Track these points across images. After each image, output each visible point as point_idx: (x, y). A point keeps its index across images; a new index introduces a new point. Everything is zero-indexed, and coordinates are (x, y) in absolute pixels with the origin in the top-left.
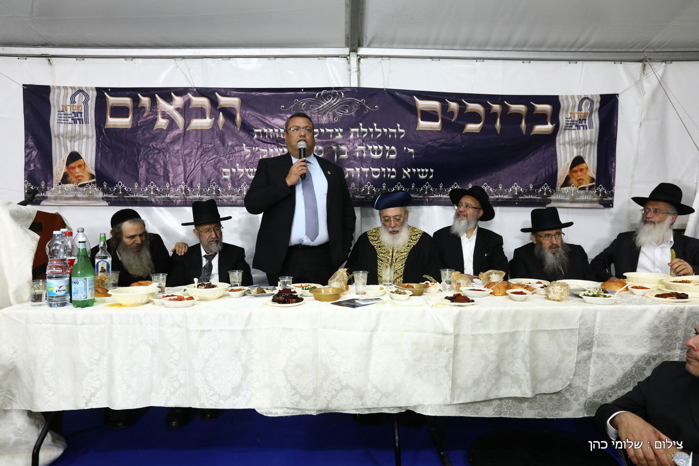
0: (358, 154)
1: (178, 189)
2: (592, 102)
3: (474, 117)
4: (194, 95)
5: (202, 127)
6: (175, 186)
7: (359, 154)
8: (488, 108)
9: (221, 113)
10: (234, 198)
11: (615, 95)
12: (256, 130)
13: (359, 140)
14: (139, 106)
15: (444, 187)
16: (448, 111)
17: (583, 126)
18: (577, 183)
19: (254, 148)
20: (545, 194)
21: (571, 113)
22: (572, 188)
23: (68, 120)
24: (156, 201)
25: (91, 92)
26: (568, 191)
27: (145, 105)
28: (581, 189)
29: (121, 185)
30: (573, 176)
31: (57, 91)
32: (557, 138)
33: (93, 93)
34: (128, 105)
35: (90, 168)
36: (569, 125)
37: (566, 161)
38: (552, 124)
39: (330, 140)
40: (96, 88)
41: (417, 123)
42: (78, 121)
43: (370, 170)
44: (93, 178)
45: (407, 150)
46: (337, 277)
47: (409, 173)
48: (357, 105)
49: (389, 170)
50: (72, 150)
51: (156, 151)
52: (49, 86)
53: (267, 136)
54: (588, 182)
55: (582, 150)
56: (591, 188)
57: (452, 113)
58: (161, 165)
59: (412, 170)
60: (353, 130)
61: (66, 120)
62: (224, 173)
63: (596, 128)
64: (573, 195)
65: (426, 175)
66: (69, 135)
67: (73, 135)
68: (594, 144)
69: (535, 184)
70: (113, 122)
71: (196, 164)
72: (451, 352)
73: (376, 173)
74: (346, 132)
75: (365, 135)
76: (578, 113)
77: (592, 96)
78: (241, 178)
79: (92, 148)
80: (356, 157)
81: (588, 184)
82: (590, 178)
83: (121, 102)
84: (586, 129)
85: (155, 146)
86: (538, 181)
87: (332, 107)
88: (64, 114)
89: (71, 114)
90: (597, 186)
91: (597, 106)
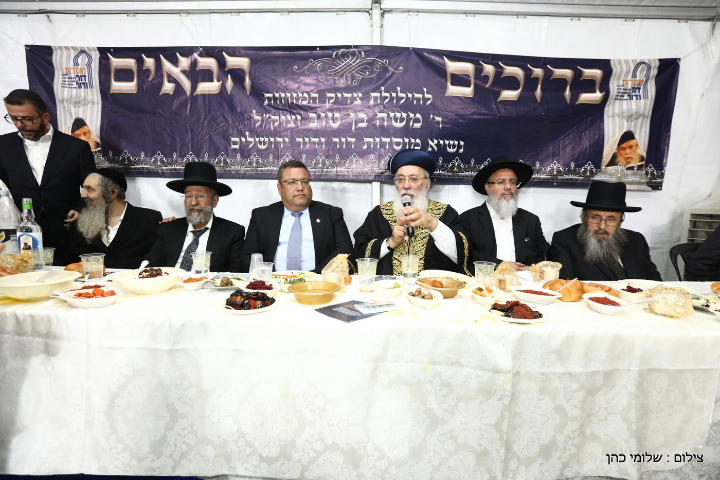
0: (378, 123)
1: (185, 160)
2: (649, 67)
3: (512, 83)
4: (201, 55)
5: (209, 91)
6: (182, 156)
7: (380, 123)
8: (528, 73)
9: (229, 75)
10: (243, 169)
11: (676, 59)
12: (267, 95)
13: (380, 106)
14: (144, 69)
15: (476, 163)
16: (482, 75)
17: (636, 96)
18: (624, 162)
19: (264, 115)
20: (588, 174)
21: (623, 80)
22: (619, 168)
23: (72, 85)
24: (163, 172)
25: (93, 52)
26: (614, 171)
27: (148, 66)
28: (629, 169)
29: (127, 154)
30: (621, 154)
31: (59, 51)
32: (606, 109)
33: (96, 54)
34: (131, 67)
35: (95, 136)
36: (620, 94)
37: (614, 135)
38: (601, 92)
39: (347, 106)
40: (98, 48)
41: (446, 87)
42: (82, 85)
43: (391, 140)
44: (98, 147)
45: (434, 118)
46: (334, 266)
47: (435, 144)
48: (379, 66)
49: (413, 140)
50: (77, 117)
51: (163, 119)
52: (50, 46)
53: (278, 102)
54: (637, 161)
55: (633, 123)
56: (640, 167)
57: (486, 78)
58: (168, 134)
59: (439, 142)
60: (373, 95)
61: (71, 85)
62: (233, 142)
63: (651, 99)
64: (619, 175)
65: (456, 148)
66: (74, 100)
67: (78, 100)
68: (647, 117)
69: (578, 163)
70: (118, 86)
71: (204, 132)
72: (506, 401)
73: (398, 144)
74: (366, 97)
75: (387, 101)
76: (632, 81)
77: (649, 60)
78: (250, 148)
79: (97, 115)
80: (376, 125)
81: (637, 163)
82: (639, 156)
83: (124, 64)
84: (640, 99)
85: (162, 113)
86: (581, 159)
87: (351, 68)
88: (69, 78)
89: (75, 78)
90: (647, 165)
91: (654, 72)
